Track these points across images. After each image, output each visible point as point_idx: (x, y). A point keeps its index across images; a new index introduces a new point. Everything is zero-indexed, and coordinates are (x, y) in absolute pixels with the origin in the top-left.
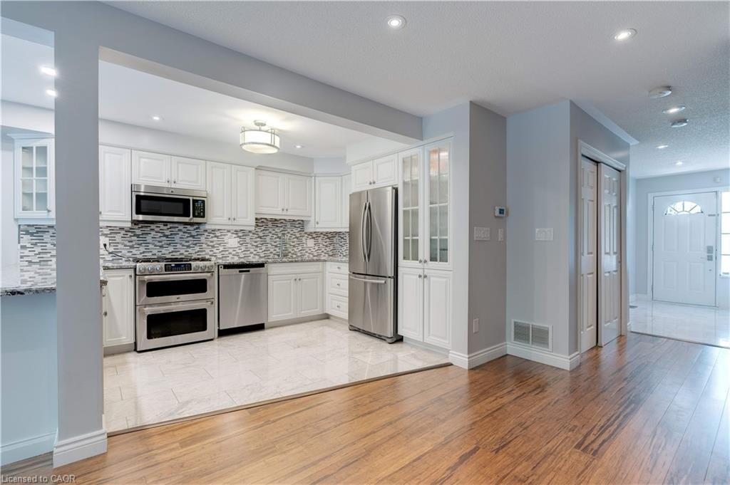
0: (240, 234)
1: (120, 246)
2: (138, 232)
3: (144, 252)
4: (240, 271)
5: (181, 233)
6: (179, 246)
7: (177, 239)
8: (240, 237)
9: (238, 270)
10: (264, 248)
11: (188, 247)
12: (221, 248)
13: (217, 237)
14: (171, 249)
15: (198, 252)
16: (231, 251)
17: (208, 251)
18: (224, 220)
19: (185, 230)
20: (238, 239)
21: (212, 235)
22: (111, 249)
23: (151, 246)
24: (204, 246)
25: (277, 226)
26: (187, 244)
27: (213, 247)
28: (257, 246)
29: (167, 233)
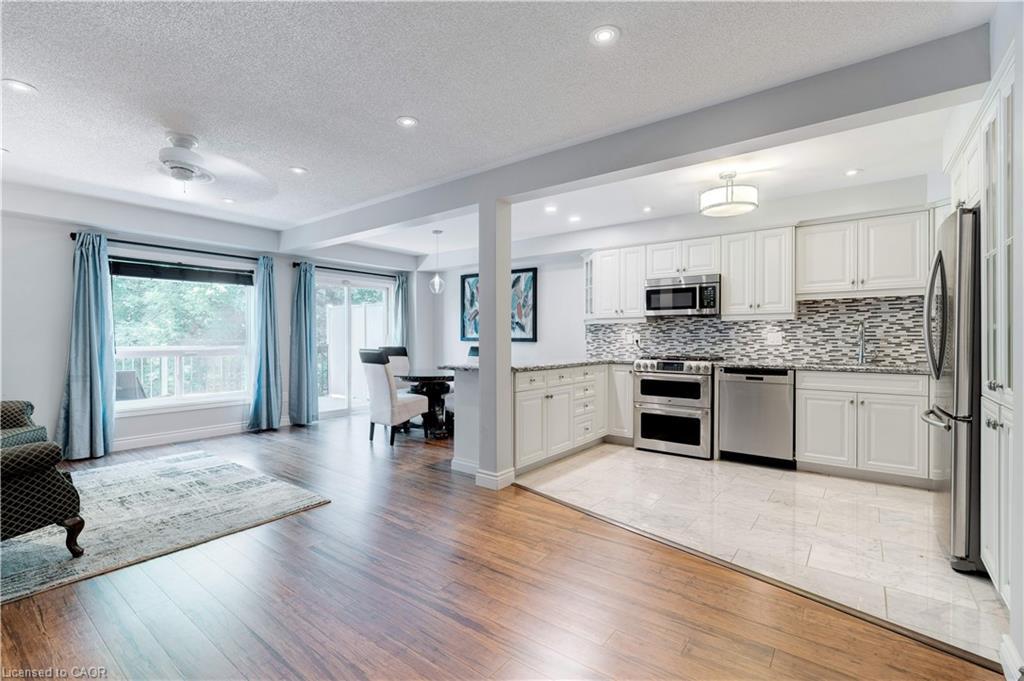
0: (787, 326)
1: (649, 342)
2: (664, 328)
3: (669, 349)
4: (748, 378)
5: (706, 327)
6: (704, 343)
7: (702, 334)
8: (786, 330)
9: (744, 376)
10: (829, 347)
11: (714, 344)
12: (757, 347)
13: (751, 331)
14: (695, 346)
15: (727, 350)
16: (771, 350)
17: (738, 349)
18: (745, 309)
19: (711, 323)
20: (784, 334)
21: (744, 329)
22: (642, 346)
23: (676, 343)
24: (734, 343)
25: (858, 311)
26: (713, 340)
27: (746, 344)
28: (815, 344)
29: (692, 328)
